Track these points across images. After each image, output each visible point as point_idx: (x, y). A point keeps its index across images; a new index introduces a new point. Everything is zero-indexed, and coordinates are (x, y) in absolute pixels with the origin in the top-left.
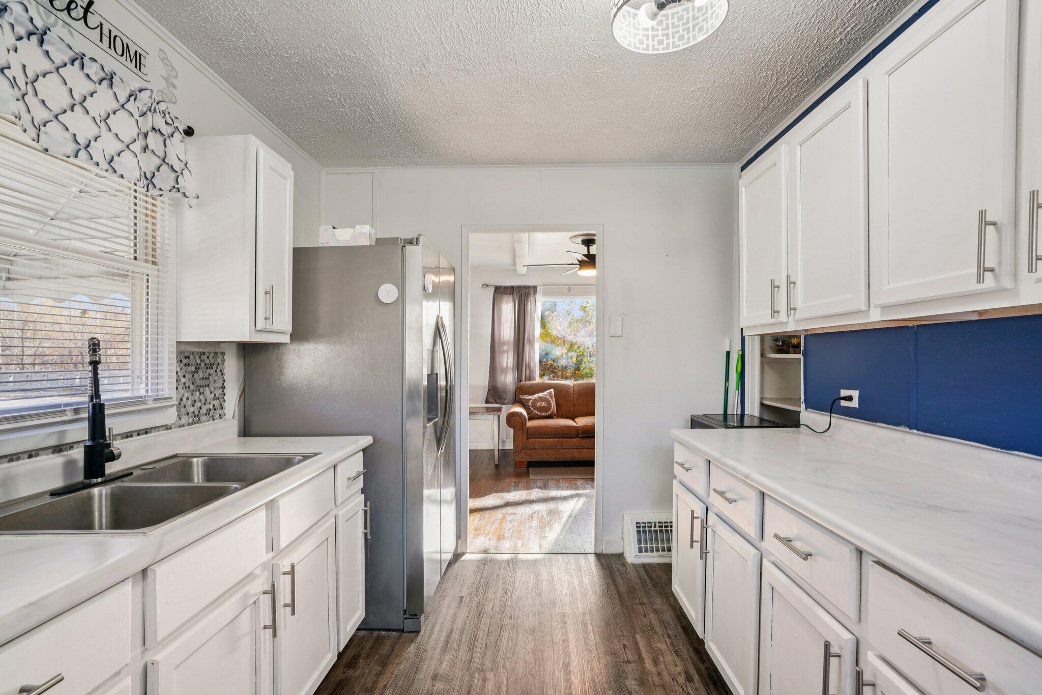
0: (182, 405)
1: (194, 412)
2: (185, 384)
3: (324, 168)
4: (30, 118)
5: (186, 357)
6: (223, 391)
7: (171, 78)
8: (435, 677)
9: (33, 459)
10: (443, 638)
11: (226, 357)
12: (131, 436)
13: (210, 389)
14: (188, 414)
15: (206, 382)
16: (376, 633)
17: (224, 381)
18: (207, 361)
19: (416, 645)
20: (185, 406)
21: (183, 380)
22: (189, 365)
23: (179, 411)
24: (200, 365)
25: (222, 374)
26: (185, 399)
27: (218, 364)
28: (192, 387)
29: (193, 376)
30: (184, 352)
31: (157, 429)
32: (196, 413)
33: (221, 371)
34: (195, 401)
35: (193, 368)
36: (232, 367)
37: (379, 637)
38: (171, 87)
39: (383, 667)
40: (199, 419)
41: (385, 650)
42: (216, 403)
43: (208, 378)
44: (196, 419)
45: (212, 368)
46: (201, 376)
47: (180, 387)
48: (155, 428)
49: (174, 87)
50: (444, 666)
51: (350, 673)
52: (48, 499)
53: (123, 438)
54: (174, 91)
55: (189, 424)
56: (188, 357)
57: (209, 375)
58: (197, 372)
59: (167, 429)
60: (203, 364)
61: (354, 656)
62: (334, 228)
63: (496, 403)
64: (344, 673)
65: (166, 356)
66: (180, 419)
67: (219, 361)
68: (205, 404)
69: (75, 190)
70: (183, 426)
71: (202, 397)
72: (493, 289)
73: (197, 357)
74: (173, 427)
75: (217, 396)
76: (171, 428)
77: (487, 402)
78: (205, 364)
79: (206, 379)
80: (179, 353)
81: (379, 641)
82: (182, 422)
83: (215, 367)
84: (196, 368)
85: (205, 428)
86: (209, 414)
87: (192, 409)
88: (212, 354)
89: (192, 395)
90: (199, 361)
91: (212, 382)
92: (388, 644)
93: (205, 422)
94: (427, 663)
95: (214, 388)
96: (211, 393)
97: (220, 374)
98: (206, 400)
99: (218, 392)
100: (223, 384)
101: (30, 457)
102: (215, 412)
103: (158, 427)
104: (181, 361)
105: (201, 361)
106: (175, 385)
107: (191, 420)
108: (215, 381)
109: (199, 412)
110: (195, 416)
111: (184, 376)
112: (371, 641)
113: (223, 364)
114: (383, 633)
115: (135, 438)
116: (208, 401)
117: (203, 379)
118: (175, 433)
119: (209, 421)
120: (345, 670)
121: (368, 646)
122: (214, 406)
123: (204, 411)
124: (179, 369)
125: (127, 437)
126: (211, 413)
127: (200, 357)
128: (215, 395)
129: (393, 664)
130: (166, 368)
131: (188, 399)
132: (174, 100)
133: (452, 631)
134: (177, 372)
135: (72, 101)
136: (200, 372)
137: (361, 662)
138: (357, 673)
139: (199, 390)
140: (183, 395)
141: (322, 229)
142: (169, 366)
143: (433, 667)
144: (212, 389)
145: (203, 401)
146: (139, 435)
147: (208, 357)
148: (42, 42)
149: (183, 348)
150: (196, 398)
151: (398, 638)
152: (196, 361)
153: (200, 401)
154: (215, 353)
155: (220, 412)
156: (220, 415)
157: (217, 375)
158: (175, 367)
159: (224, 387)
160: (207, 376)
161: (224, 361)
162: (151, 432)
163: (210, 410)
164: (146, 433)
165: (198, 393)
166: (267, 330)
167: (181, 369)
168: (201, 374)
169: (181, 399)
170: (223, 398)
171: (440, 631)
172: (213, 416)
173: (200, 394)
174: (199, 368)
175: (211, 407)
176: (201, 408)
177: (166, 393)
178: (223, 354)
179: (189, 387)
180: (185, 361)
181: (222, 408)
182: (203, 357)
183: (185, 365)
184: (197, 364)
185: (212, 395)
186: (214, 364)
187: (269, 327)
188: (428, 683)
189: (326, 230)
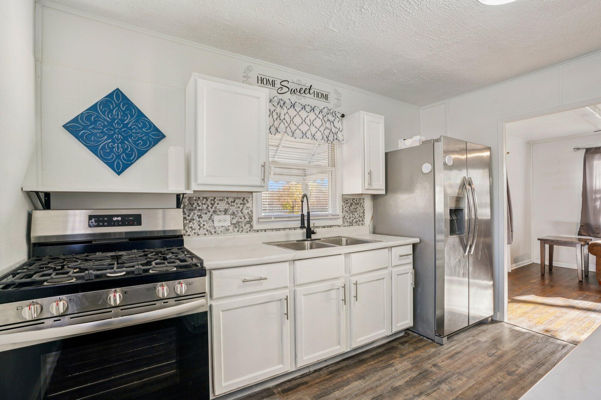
0: (345, 218)
1: (350, 222)
2: (346, 210)
3: (421, 107)
4: (291, 131)
5: (346, 200)
6: (364, 214)
7: (339, 98)
8: (435, 365)
9: (295, 230)
10: (453, 353)
11: (365, 200)
12: (325, 227)
13: (357, 213)
14: (347, 222)
15: (356, 210)
16: (421, 337)
17: (364, 210)
18: (356, 202)
19: (437, 349)
20: (346, 219)
21: (345, 209)
22: (347, 203)
23: (343, 221)
24: (353, 203)
25: (363, 207)
26: (346, 216)
27: (361, 203)
28: (349, 212)
29: (350, 207)
30: (346, 198)
31: (335, 226)
32: (351, 222)
33: (362, 206)
34: (350, 217)
35: (350, 205)
36: (368, 204)
37: (421, 339)
38: (339, 101)
39: (415, 350)
40: (352, 224)
41: (420, 345)
42: (360, 219)
43: (356, 209)
44: (351, 224)
45: (358, 205)
46: (353, 208)
47: (344, 212)
48: (334, 226)
49: (340, 100)
50: (442, 363)
51: (400, 346)
52: (296, 242)
53: (322, 228)
54: (340, 102)
55: (348, 226)
56: (347, 200)
57: (357, 207)
58: (351, 206)
59: (339, 227)
60: (354, 203)
61: (406, 341)
62: (404, 140)
63: (590, 236)
64: (397, 345)
65: (338, 199)
66: (344, 223)
67: (362, 202)
68: (355, 219)
69: (317, 144)
70: (345, 226)
71: (353, 216)
72: (584, 151)
73: (351, 200)
74: (341, 226)
75: (361, 216)
76: (340, 227)
77: (579, 234)
78: (355, 203)
79: (355, 209)
80: (343, 199)
81: (421, 340)
82: (345, 225)
83: (359, 204)
84: (351, 205)
85: (355, 228)
86: (357, 223)
87: (349, 220)
88: (358, 199)
89: (349, 215)
90: (352, 202)
91: (358, 210)
92: (424, 343)
93: (355, 226)
94: (436, 358)
95: (359, 213)
96: (358, 214)
97: (362, 207)
98: (355, 217)
99: (361, 215)
100: (364, 211)
101: (294, 229)
102: (360, 221)
103: (335, 225)
104: (344, 202)
105: (353, 202)
106: (341, 211)
107: (349, 224)
108: (359, 210)
109: (352, 222)
110: (350, 223)
111: (346, 208)
112: (417, 339)
113: (364, 203)
114: (425, 338)
115: (326, 228)
116: (356, 217)
117: (354, 209)
118: (342, 228)
119: (357, 225)
120: (398, 344)
121: (414, 340)
122: (359, 220)
123: (354, 221)
124: (343, 205)
125: (324, 227)
126: (358, 223)
127: (352, 200)
128: (360, 216)
129: (420, 351)
130: (338, 204)
131: (347, 216)
132: (340, 105)
133: (460, 352)
134: (342, 206)
135: (302, 121)
136: (353, 206)
137: (407, 344)
138: (403, 347)
139: (352, 213)
140: (345, 215)
141: (399, 141)
142: (339, 204)
143: (437, 361)
144: (358, 213)
145: (354, 217)
146: (328, 227)
147: (356, 200)
148: (294, 107)
149: (345, 197)
150: (351, 216)
151: (430, 343)
152: (351, 202)
153: (353, 217)
154: (359, 199)
155: (362, 222)
156: (362, 224)
157: (361, 207)
158: (341, 203)
159: (364, 213)
160: (356, 207)
161: (364, 202)
162: (332, 227)
163: (357, 221)
164: (331, 227)
165: (352, 214)
166: (370, 189)
167: (344, 205)
168: (353, 207)
169: (345, 216)
170: (364, 217)
171: (454, 350)
172: (358, 224)
173: (353, 214)
174: (352, 205)
175: (358, 220)
176: (353, 220)
177: (338, 213)
178: (364, 199)
179: (348, 212)
180: (346, 202)
181: (363, 221)
182: (354, 200)
183: (346, 203)
184: (351, 203)
185: (358, 216)
186: (359, 203)
187: (371, 188)
188: (430, 366)
189: (401, 141)
